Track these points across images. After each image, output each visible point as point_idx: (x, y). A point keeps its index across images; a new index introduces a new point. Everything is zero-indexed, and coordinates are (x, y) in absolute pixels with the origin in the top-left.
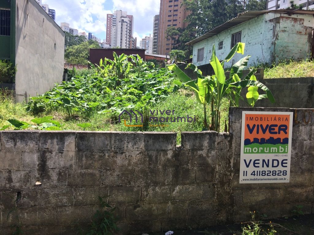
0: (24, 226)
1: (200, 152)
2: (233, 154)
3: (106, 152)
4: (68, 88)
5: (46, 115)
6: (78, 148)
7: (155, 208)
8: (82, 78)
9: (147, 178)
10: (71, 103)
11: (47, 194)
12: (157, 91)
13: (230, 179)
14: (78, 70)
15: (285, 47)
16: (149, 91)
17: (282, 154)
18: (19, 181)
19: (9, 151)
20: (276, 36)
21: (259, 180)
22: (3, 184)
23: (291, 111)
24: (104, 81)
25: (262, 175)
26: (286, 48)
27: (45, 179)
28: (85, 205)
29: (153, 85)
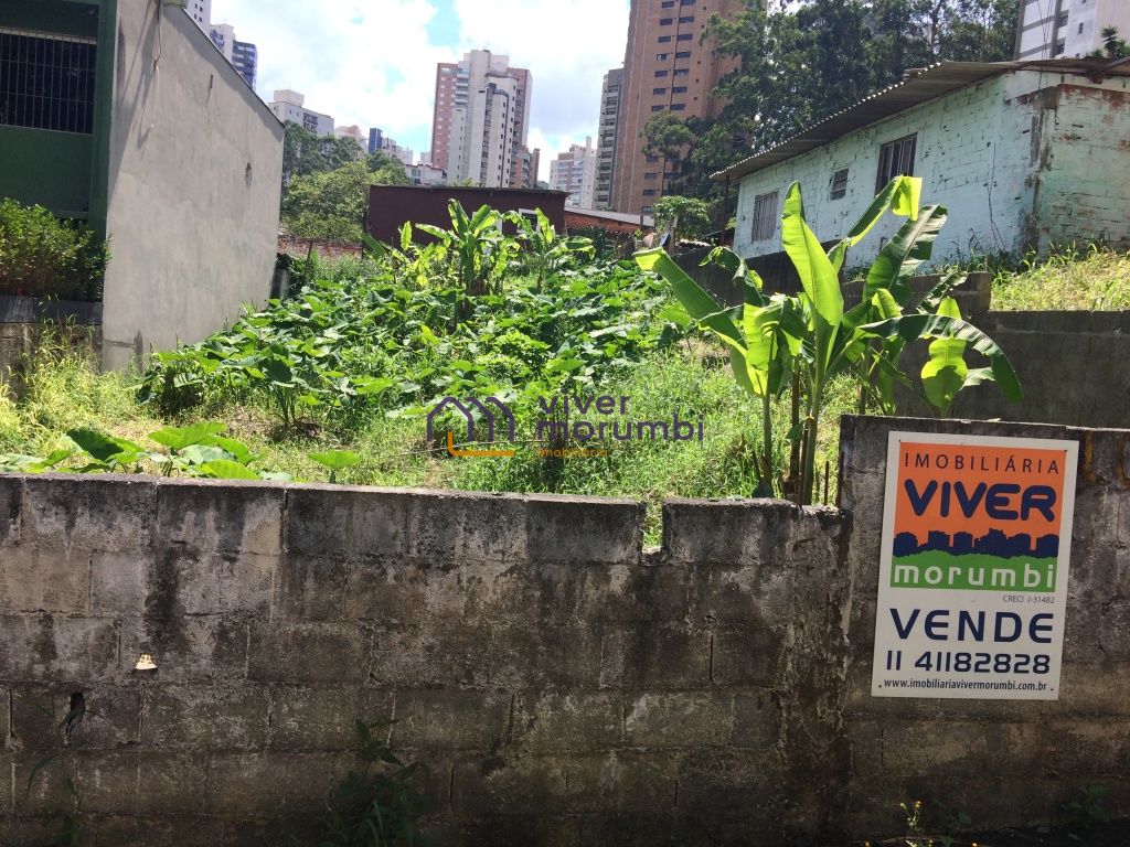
0: (90, 817)
1: (728, 576)
2: (851, 588)
3: (389, 561)
4: (287, 325)
5: (207, 418)
6: (290, 543)
7: (559, 771)
8: (339, 290)
9: (533, 663)
10: (294, 379)
11: (176, 705)
12: (600, 342)
13: (837, 677)
14: (326, 261)
15: (1077, 197)
16: (572, 343)
17: (1032, 594)
18: (78, 656)
19: (48, 545)
20: (1042, 157)
21: (943, 685)
22: (24, 663)
23: (1072, 436)
24: (416, 304)
25: (957, 669)
26: (1077, 200)
27: (169, 651)
28: (307, 751)
29: (589, 322)
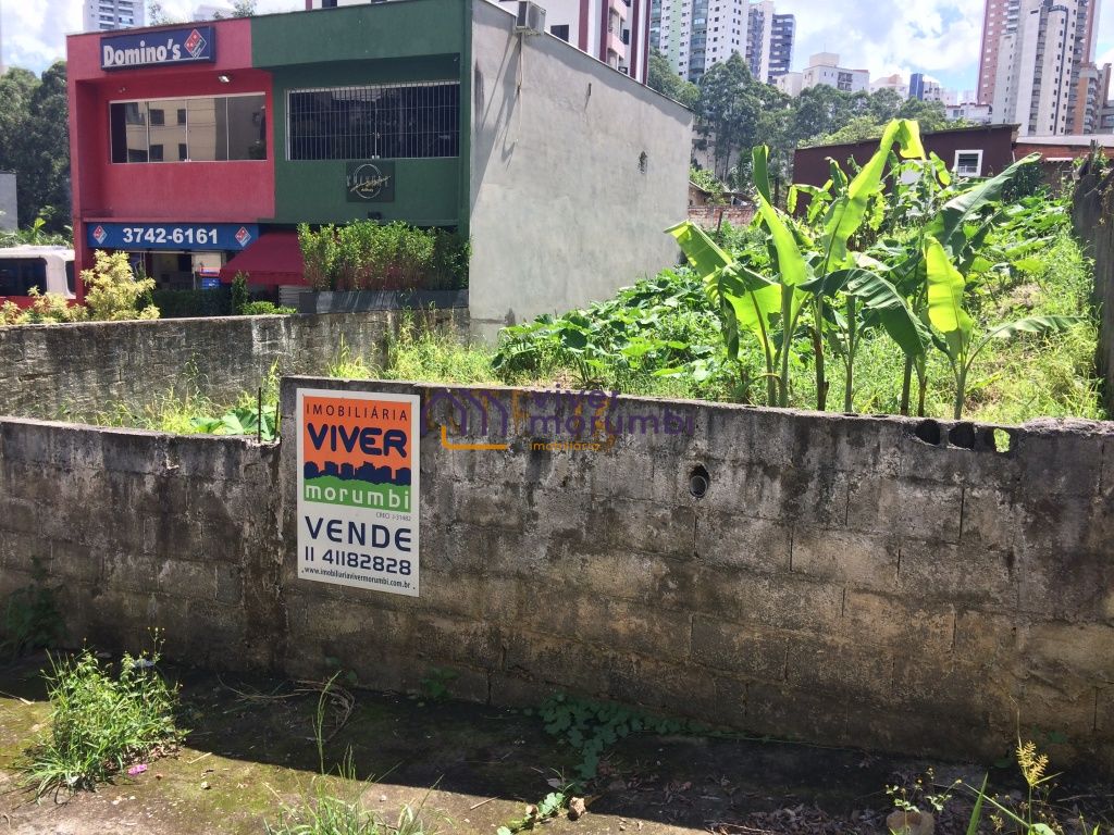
1: (208, 486)
2: (283, 500)
3: (43, 465)
7: (128, 602)
9: (111, 533)
10: (588, 345)
13: (276, 562)
23: (416, 391)
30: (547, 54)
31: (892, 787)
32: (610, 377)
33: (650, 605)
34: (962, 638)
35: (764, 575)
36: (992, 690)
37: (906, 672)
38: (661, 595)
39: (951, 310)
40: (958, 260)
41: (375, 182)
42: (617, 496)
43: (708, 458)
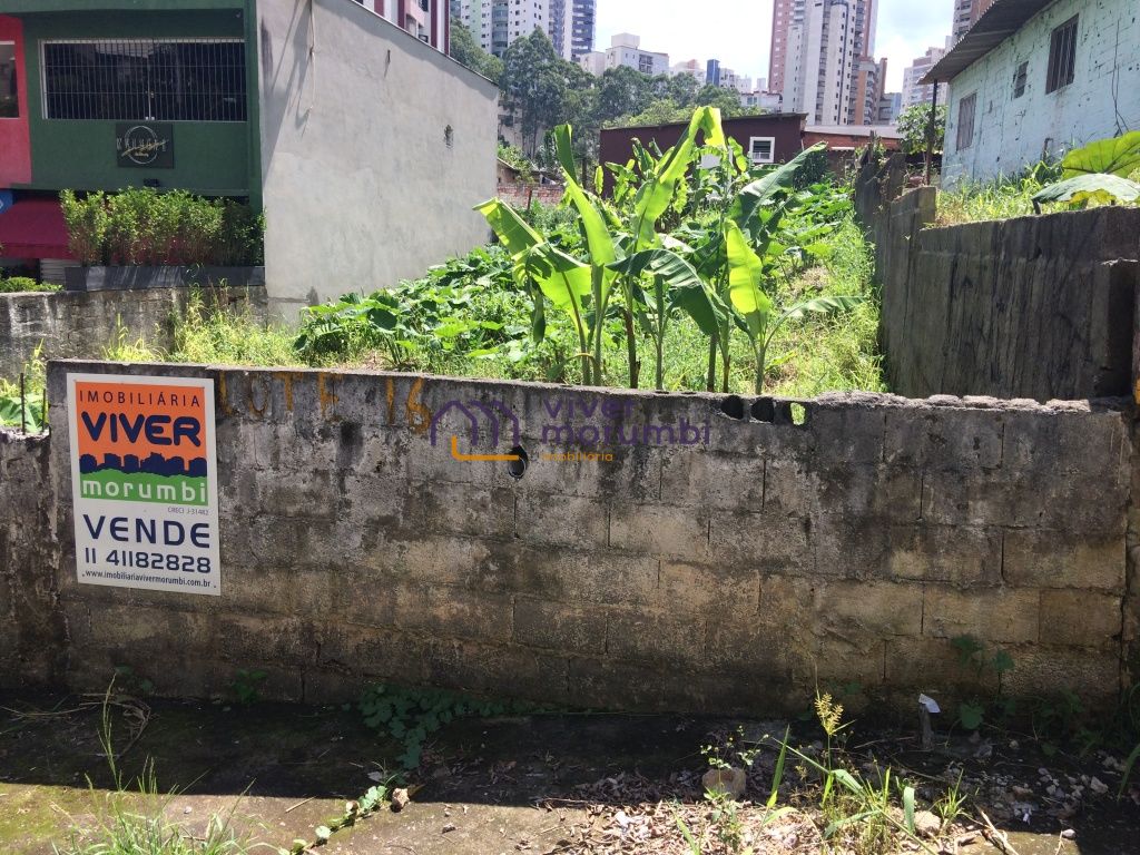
2: (56, 497)
10: (398, 326)
17: (191, 507)
21: (129, 577)
25: (138, 565)
30: (341, 17)
31: (706, 747)
32: (423, 358)
33: (472, 588)
34: (767, 600)
35: (584, 552)
36: (795, 648)
37: (717, 637)
38: (482, 578)
39: (751, 292)
40: (755, 243)
41: (150, 147)
42: (434, 480)
43: (526, 439)
